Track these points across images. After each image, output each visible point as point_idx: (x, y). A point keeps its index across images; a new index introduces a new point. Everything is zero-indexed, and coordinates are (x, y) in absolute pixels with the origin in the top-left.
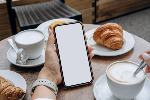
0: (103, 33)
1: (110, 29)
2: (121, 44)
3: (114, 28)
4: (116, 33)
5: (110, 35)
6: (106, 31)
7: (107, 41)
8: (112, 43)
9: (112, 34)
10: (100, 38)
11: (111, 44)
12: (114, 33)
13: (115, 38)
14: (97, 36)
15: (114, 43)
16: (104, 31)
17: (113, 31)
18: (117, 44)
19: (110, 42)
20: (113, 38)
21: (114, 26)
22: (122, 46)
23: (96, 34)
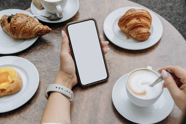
0: (129, 22)
1: (137, 18)
2: (147, 36)
3: (142, 17)
4: (143, 23)
5: (136, 26)
6: (132, 20)
7: (132, 31)
8: (138, 34)
9: (139, 24)
10: (126, 27)
11: (136, 35)
12: (141, 23)
13: (141, 29)
14: (122, 24)
15: (140, 35)
16: (131, 20)
17: (140, 20)
18: (142, 36)
19: (136, 33)
20: (139, 29)
21: (142, 15)
22: (149, 38)
23: (121, 22)
